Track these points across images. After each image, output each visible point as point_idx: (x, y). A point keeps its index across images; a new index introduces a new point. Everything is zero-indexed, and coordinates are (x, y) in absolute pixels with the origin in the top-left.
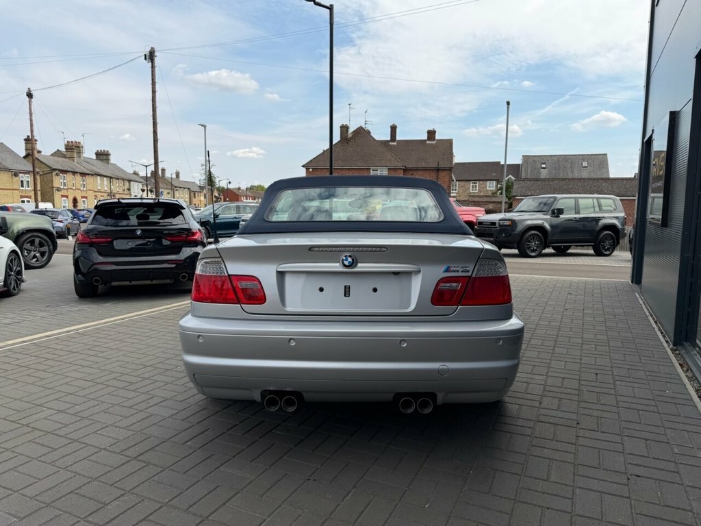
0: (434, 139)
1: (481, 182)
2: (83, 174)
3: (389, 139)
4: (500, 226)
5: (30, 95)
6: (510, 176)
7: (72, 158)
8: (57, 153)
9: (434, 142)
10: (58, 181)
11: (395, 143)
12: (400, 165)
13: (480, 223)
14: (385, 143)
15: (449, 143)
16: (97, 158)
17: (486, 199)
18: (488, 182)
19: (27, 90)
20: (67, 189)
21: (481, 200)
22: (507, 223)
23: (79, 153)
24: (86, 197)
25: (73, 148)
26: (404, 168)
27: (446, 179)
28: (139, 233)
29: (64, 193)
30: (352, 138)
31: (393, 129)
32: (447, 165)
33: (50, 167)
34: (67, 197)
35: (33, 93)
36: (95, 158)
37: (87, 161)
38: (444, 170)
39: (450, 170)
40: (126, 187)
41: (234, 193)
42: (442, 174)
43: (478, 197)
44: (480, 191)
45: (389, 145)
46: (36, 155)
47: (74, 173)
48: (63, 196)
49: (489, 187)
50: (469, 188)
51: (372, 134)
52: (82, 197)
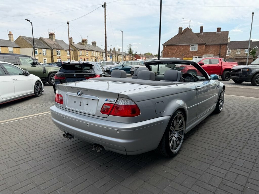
0: (220, 31)
1: (242, 50)
2: (87, 50)
3: (200, 32)
4: (243, 71)
5: (68, 23)
6: (256, 47)
7: (84, 45)
8: (79, 43)
9: (220, 33)
10: (79, 53)
11: (202, 34)
12: (203, 43)
13: (233, 70)
14: (198, 34)
15: (227, 33)
16: (92, 45)
17: (243, 57)
18: (245, 50)
19: (67, 22)
20: (82, 56)
21: (241, 57)
22: (247, 70)
23: (86, 43)
24: (88, 58)
25: (84, 41)
26: (205, 44)
27: (224, 49)
28: (75, 75)
29: (81, 57)
30: (183, 33)
31: (202, 28)
32: (225, 43)
33: (76, 48)
34: (82, 58)
35: (69, 22)
36: (91, 44)
37: (89, 45)
38: (223, 45)
39: (226, 44)
40: (101, 55)
41: (138, 56)
42: (222, 47)
43: (239, 56)
44: (241, 54)
45: (200, 35)
46: (72, 44)
47: (84, 50)
48: (81, 58)
49: (246, 52)
50: (236, 52)
51: (192, 31)
52: (87, 58)
